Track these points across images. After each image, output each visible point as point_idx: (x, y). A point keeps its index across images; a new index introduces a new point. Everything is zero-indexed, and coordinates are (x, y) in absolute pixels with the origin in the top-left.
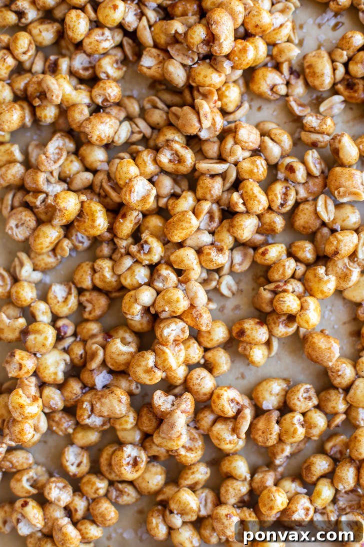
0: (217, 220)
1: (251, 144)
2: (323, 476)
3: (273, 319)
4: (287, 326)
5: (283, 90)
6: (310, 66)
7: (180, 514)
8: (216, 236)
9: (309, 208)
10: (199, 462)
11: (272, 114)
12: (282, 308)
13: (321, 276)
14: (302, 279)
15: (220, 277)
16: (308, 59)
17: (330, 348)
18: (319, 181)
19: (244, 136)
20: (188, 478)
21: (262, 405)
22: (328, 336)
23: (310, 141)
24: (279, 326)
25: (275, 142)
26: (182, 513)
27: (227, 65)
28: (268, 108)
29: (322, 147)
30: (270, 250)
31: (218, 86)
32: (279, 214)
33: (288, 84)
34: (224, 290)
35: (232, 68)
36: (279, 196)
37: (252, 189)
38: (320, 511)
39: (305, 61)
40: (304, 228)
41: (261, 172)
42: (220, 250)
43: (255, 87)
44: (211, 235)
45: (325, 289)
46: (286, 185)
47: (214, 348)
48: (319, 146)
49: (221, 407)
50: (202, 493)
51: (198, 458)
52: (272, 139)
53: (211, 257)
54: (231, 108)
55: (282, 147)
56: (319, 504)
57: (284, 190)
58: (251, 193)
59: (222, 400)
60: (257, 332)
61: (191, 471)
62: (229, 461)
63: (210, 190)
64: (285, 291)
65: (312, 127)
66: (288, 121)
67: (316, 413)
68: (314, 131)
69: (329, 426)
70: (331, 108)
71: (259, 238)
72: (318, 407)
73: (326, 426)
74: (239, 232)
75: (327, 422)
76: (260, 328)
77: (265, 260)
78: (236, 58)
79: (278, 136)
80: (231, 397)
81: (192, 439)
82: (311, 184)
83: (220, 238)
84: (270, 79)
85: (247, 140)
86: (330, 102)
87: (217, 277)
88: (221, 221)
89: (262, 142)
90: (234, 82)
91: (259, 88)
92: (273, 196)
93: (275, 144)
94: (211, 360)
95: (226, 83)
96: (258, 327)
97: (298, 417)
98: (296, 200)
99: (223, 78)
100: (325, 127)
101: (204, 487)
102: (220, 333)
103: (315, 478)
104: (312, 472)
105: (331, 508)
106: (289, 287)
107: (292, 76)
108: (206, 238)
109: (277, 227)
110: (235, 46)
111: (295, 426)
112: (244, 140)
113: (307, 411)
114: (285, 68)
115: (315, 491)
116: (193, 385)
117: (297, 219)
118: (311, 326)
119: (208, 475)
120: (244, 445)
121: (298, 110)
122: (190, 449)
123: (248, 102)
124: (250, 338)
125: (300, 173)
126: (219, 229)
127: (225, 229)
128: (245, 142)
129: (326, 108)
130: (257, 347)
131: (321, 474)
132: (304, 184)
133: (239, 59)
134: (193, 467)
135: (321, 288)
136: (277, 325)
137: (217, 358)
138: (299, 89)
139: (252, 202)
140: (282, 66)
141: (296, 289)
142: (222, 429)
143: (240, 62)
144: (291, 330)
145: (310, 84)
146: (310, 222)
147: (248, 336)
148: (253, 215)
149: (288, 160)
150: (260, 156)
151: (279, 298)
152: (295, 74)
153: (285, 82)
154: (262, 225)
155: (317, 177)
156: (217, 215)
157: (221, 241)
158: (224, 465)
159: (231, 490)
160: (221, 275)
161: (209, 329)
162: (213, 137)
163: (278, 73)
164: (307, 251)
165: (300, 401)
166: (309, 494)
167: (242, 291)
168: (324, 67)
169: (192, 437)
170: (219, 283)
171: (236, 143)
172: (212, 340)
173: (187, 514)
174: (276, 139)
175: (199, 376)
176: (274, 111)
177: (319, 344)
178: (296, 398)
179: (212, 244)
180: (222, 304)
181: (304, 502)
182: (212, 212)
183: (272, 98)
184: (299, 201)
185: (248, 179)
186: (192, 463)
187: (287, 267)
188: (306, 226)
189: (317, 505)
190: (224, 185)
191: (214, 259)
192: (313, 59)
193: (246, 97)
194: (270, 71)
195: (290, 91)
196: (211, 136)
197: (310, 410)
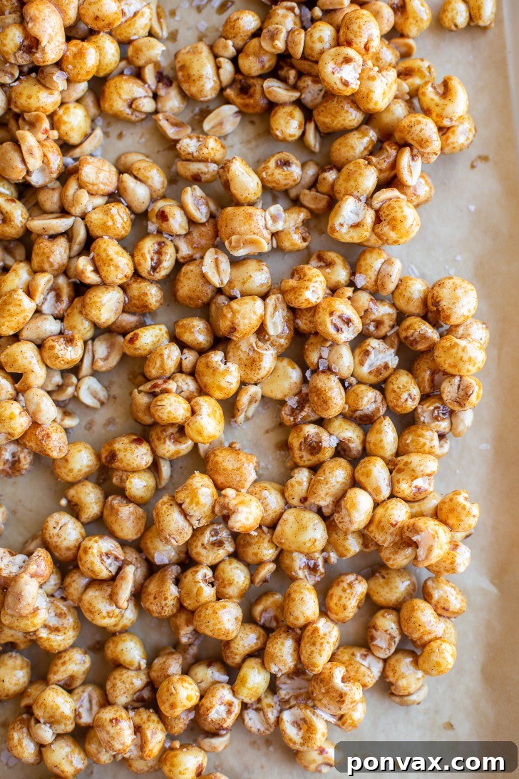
0: (65, 299)
1: (102, 186)
2: (250, 655)
3: (157, 434)
4: (177, 441)
5: (147, 105)
6: (183, 68)
7: (49, 723)
8: (65, 322)
9: (194, 270)
10: (72, 646)
11: (139, 142)
12: (161, 415)
13: (215, 365)
14: (193, 373)
15: (79, 380)
16: (180, 57)
17: (238, 469)
18: (207, 230)
19: (90, 176)
20: (58, 671)
21: (153, 558)
22: (237, 452)
23: (188, 174)
24: (165, 443)
25: (140, 180)
26: (52, 722)
27: (59, 79)
28: (132, 134)
29: (208, 182)
30: (140, 334)
31: (50, 109)
32: (152, 282)
33: (155, 97)
34: (86, 398)
35: (68, 81)
36: (148, 257)
37: (105, 250)
38: (254, 707)
39: (177, 61)
40: (191, 298)
41: (119, 225)
42: (70, 341)
43: (106, 106)
44: (58, 321)
45: (223, 384)
46: (159, 239)
47: (79, 482)
48: (203, 180)
49: (89, 565)
50: (83, 692)
51: (71, 642)
52: (136, 178)
53: (56, 351)
54: (74, 138)
55: (150, 187)
56: (247, 695)
57: (156, 247)
58: (104, 255)
59: (90, 555)
60: (133, 453)
61: (62, 661)
62: (114, 642)
63: (48, 257)
64: (166, 391)
65: (189, 154)
66: (161, 149)
67: (230, 564)
68: (191, 159)
69: (252, 581)
70: (221, 124)
71: (129, 319)
72: (235, 555)
73: (247, 582)
74: (94, 312)
75: (248, 577)
76: (137, 448)
77: (136, 349)
78: (70, 67)
79: (142, 171)
80: (104, 551)
81: (60, 615)
82: (195, 234)
83: (71, 324)
84: (126, 92)
85: (95, 181)
86: (217, 115)
87: (74, 380)
88: (71, 301)
89: (119, 181)
90: (78, 101)
91: (112, 106)
92: (140, 257)
93: (139, 182)
94: (75, 500)
95: (62, 104)
96: (133, 446)
97: (204, 572)
98: (177, 260)
99: (56, 98)
100: (205, 151)
101: (85, 683)
102: (83, 460)
103: (238, 659)
104: (232, 649)
105: (268, 700)
106: (172, 385)
107: (160, 85)
108: (51, 326)
109: (149, 301)
110: (68, 50)
111: (198, 585)
112: (91, 181)
113: (219, 563)
114: (149, 74)
115: (239, 678)
116: (50, 537)
117: (179, 287)
118: (206, 438)
119: (88, 665)
120: (135, 618)
121: (171, 132)
122: (56, 630)
123: (102, 128)
124: (124, 464)
125: (177, 222)
126: (69, 311)
127: (76, 311)
128: (93, 184)
129: (212, 124)
130: (136, 475)
131: (246, 652)
132: (186, 235)
133: (75, 67)
134: (64, 654)
135: (217, 383)
136: (162, 441)
137: (82, 496)
138: (172, 102)
139: (105, 268)
140: (144, 71)
141: (185, 387)
142: (96, 597)
143: (76, 71)
144: (186, 447)
145: (187, 92)
146: (198, 289)
147: (121, 461)
148: (113, 287)
149: (160, 204)
150: (120, 202)
151: (156, 401)
152: (165, 80)
153: (151, 94)
154: (130, 300)
155: (203, 224)
156: (66, 291)
157: (73, 328)
158: (108, 648)
159: (119, 684)
160: (80, 377)
161: (63, 455)
162: (50, 182)
163: (139, 82)
164: (197, 332)
165: (205, 548)
166: (231, 682)
167: (115, 398)
168: (203, 66)
169: (58, 611)
170: (77, 388)
171: (81, 187)
172: (71, 470)
173: (58, 722)
174: (140, 176)
175: (58, 523)
176: (141, 138)
177: (224, 464)
178: (200, 544)
179: (61, 333)
180: (89, 418)
181: (225, 693)
182: (59, 289)
183: (133, 118)
184: (182, 260)
185: (102, 237)
186: (61, 648)
187: (165, 357)
188: (193, 295)
189: (243, 698)
190: (70, 249)
191: (60, 354)
192: (187, 57)
193: (100, 122)
194: (126, 80)
195: (159, 106)
196: (47, 180)
197: (223, 561)
